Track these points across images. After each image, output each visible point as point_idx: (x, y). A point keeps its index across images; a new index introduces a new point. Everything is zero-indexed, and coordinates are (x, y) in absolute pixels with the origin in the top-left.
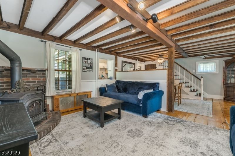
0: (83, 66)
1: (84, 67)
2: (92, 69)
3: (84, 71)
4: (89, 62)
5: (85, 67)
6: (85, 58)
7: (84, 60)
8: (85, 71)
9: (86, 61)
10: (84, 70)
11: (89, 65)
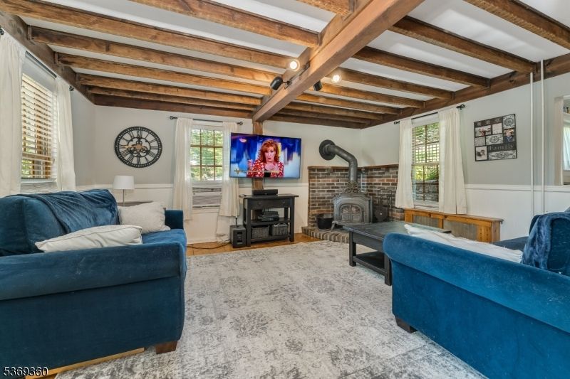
0: (475, 147)
1: (479, 150)
2: (515, 148)
3: (478, 158)
4: (497, 128)
5: (485, 148)
6: (483, 123)
7: (477, 129)
8: (484, 157)
9: (486, 128)
10: (480, 155)
11: (502, 139)
